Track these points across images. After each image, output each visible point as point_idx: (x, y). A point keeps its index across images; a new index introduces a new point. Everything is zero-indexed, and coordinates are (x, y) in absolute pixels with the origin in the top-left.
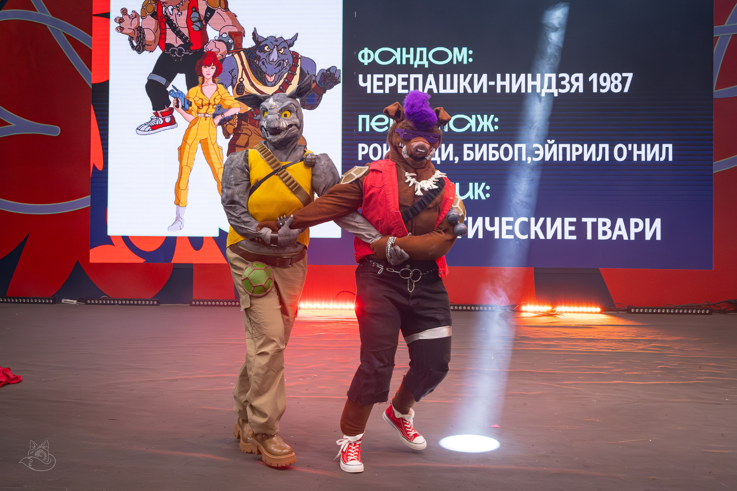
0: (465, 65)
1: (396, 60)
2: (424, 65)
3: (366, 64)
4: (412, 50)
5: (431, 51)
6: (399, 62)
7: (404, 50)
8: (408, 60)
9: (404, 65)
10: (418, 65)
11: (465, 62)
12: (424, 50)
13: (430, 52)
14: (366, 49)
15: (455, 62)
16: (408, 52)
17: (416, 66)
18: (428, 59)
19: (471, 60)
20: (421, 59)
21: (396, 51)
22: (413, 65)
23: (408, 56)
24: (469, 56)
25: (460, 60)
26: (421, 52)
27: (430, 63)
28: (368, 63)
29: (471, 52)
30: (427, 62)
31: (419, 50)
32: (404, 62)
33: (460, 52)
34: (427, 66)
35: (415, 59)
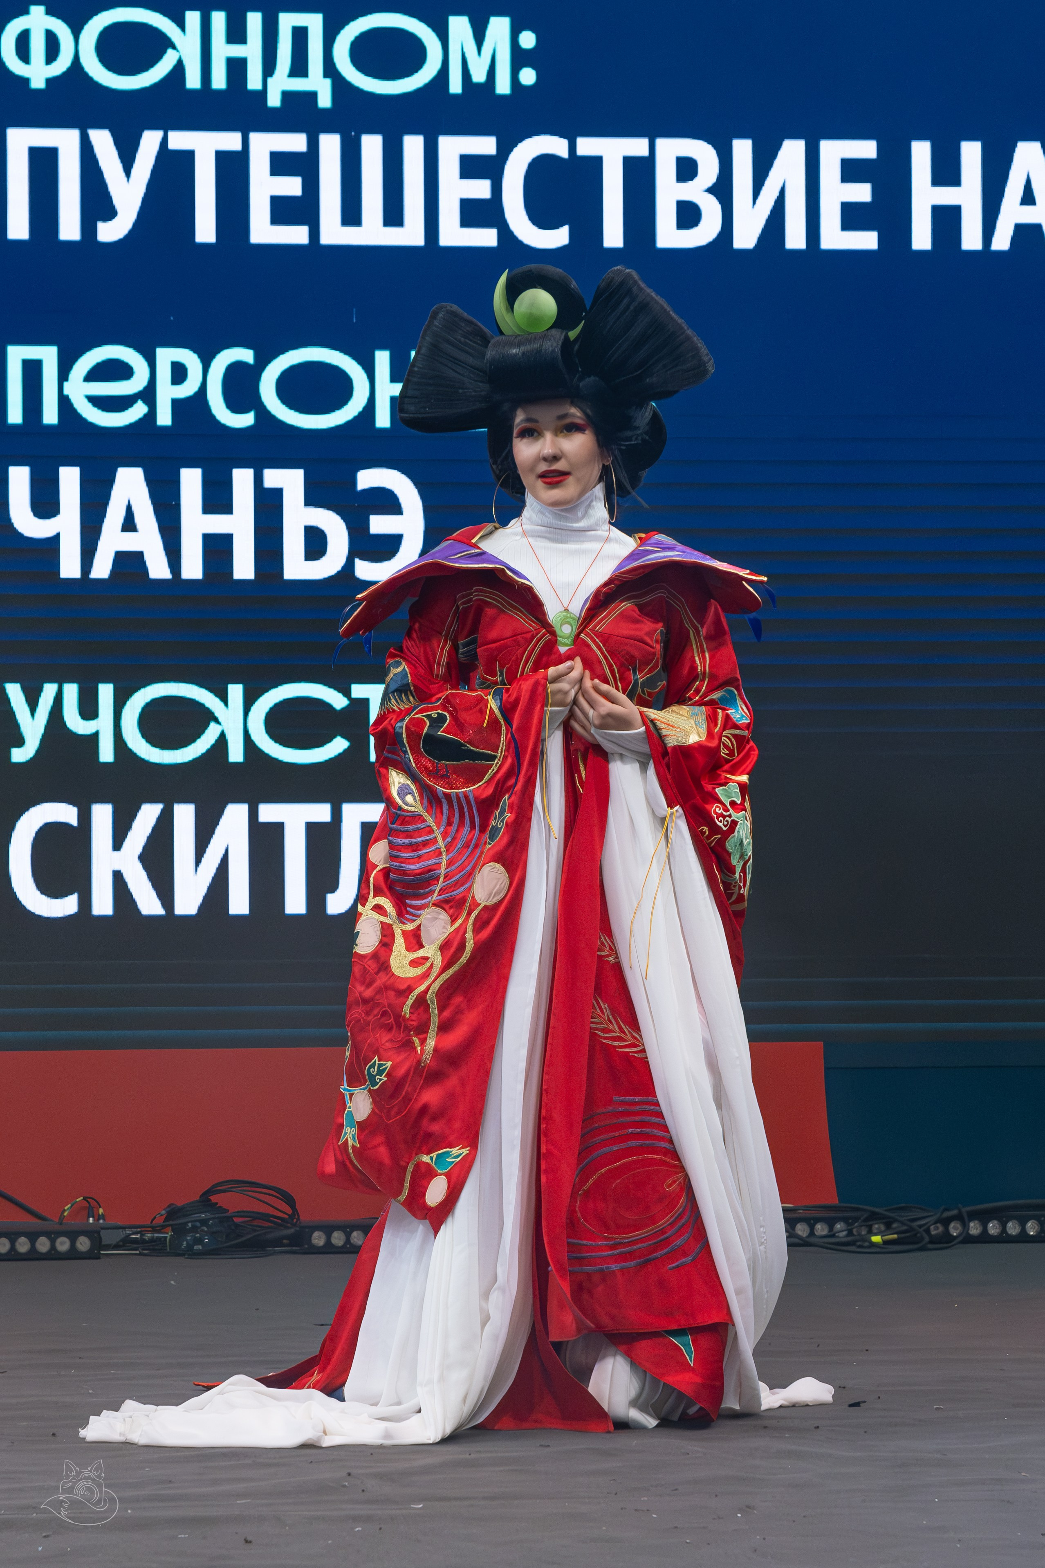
0: (503, 97)
1: (179, 69)
2: (312, 96)
3: (38, 83)
4: (254, 21)
5: (343, 32)
6: (193, 81)
7: (219, 19)
8: (236, 67)
9: (219, 92)
10: (287, 96)
11: (503, 86)
12: (314, 22)
13: (338, 32)
14: (37, 11)
15: (455, 86)
16: (236, 34)
17: (274, 100)
18: (330, 69)
19: (528, 76)
20: (299, 68)
21: (181, 24)
22: (263, 94)
23: (236, 51)
24: (519, 58)
25: (479, 76)
26: (300, 35)
27: (340, 85)
28: (49, 81)
29: (528, 40)
30: (328, 82)
31: (287, 21)
32: (219, 81)
33: (479, 37)
34: (325, 101)
35: (269, 67)
